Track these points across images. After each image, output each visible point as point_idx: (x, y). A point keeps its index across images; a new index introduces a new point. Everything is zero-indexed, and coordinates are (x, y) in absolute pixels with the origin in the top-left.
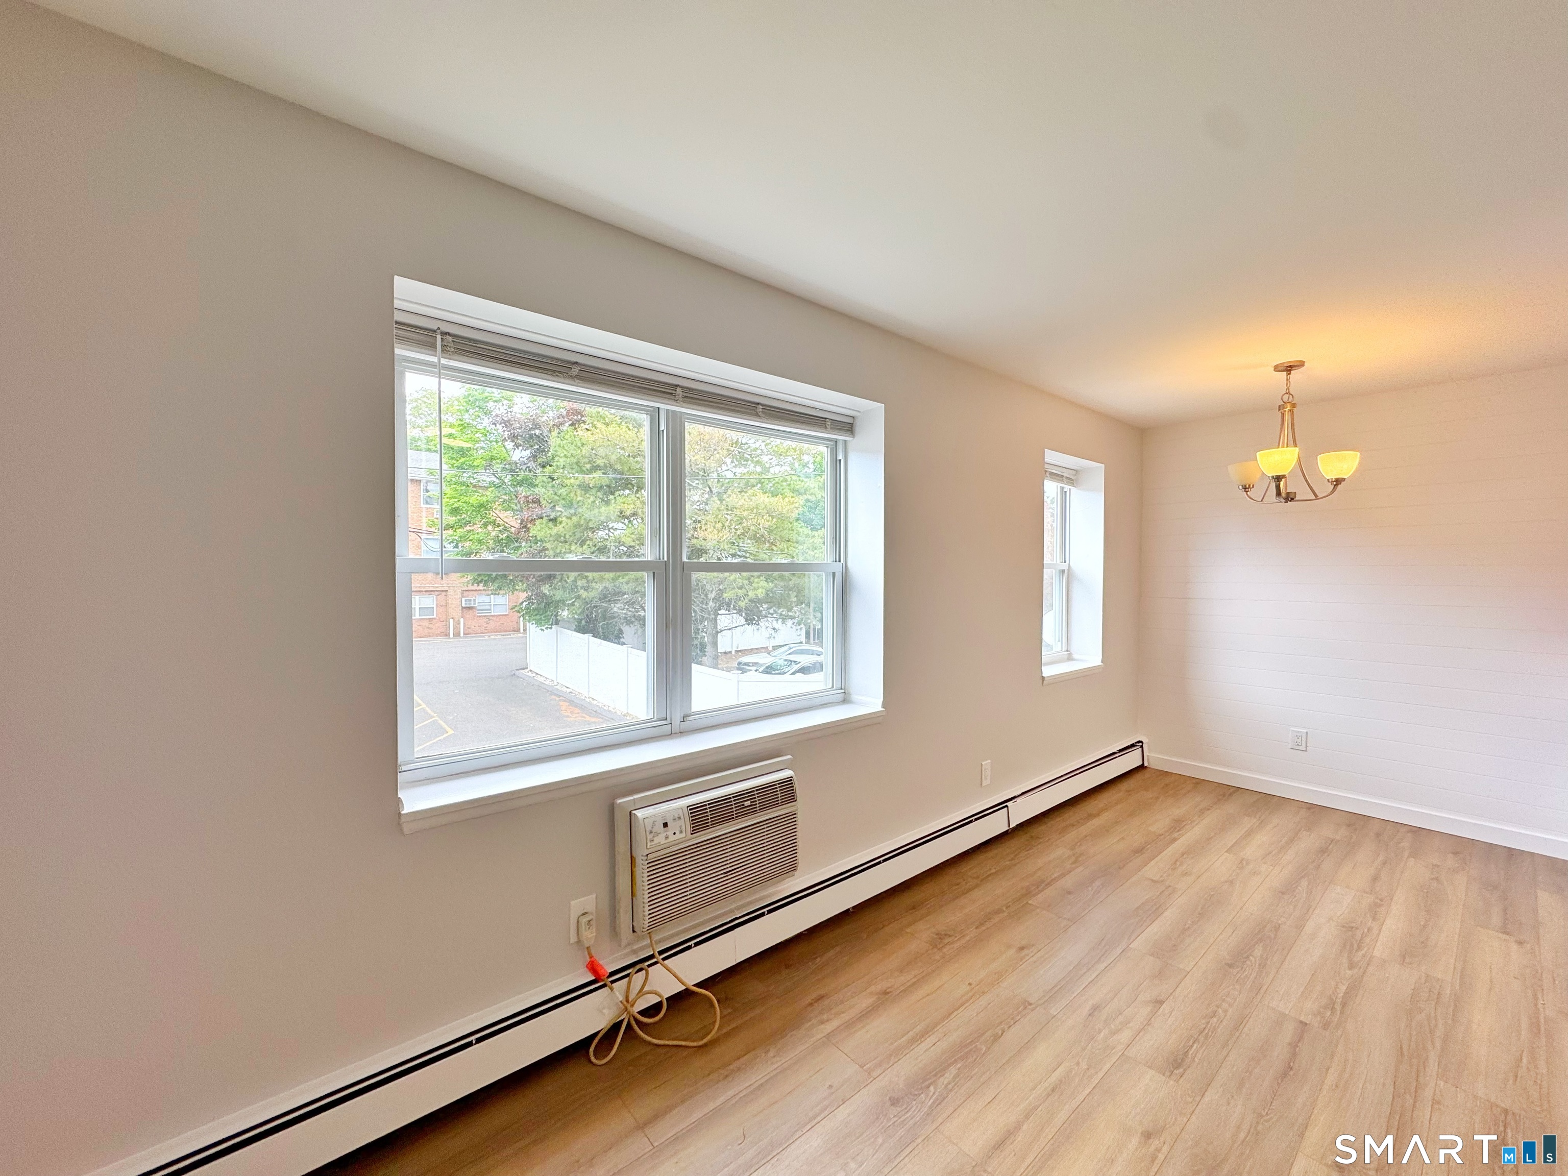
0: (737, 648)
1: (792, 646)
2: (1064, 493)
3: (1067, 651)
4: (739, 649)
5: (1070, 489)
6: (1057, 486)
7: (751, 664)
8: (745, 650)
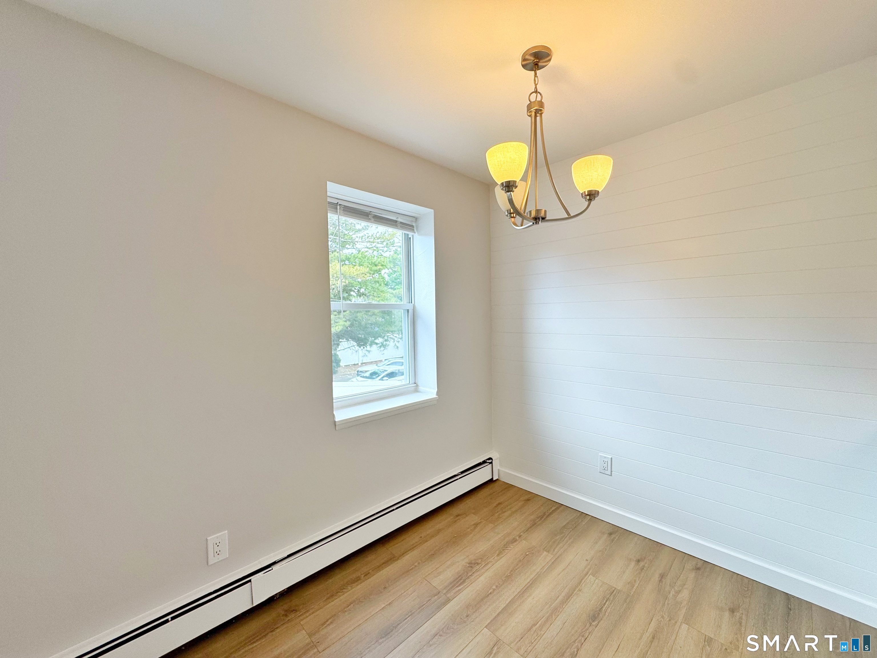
0: (362, 361)
1: (390, 360)
2: (408, 240)
3: (415, 384)
4: (363, 362)
5: (413, 236)
6: (402, 233)
7: (364, 372)
8: (367, 363)
